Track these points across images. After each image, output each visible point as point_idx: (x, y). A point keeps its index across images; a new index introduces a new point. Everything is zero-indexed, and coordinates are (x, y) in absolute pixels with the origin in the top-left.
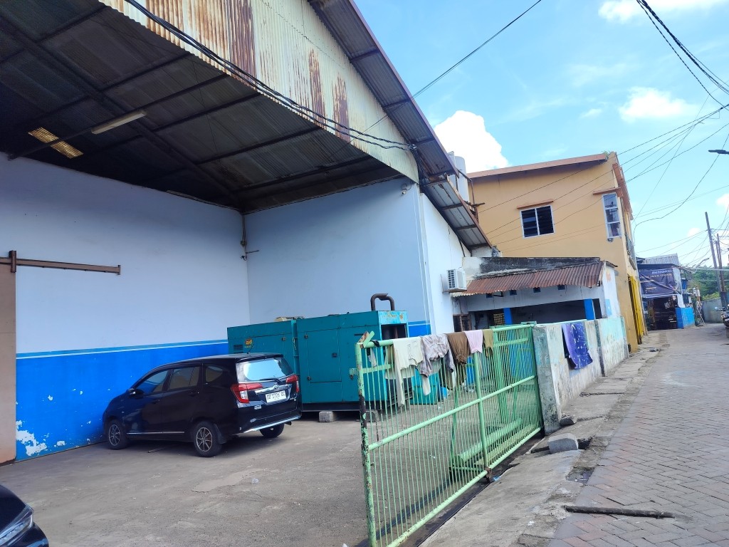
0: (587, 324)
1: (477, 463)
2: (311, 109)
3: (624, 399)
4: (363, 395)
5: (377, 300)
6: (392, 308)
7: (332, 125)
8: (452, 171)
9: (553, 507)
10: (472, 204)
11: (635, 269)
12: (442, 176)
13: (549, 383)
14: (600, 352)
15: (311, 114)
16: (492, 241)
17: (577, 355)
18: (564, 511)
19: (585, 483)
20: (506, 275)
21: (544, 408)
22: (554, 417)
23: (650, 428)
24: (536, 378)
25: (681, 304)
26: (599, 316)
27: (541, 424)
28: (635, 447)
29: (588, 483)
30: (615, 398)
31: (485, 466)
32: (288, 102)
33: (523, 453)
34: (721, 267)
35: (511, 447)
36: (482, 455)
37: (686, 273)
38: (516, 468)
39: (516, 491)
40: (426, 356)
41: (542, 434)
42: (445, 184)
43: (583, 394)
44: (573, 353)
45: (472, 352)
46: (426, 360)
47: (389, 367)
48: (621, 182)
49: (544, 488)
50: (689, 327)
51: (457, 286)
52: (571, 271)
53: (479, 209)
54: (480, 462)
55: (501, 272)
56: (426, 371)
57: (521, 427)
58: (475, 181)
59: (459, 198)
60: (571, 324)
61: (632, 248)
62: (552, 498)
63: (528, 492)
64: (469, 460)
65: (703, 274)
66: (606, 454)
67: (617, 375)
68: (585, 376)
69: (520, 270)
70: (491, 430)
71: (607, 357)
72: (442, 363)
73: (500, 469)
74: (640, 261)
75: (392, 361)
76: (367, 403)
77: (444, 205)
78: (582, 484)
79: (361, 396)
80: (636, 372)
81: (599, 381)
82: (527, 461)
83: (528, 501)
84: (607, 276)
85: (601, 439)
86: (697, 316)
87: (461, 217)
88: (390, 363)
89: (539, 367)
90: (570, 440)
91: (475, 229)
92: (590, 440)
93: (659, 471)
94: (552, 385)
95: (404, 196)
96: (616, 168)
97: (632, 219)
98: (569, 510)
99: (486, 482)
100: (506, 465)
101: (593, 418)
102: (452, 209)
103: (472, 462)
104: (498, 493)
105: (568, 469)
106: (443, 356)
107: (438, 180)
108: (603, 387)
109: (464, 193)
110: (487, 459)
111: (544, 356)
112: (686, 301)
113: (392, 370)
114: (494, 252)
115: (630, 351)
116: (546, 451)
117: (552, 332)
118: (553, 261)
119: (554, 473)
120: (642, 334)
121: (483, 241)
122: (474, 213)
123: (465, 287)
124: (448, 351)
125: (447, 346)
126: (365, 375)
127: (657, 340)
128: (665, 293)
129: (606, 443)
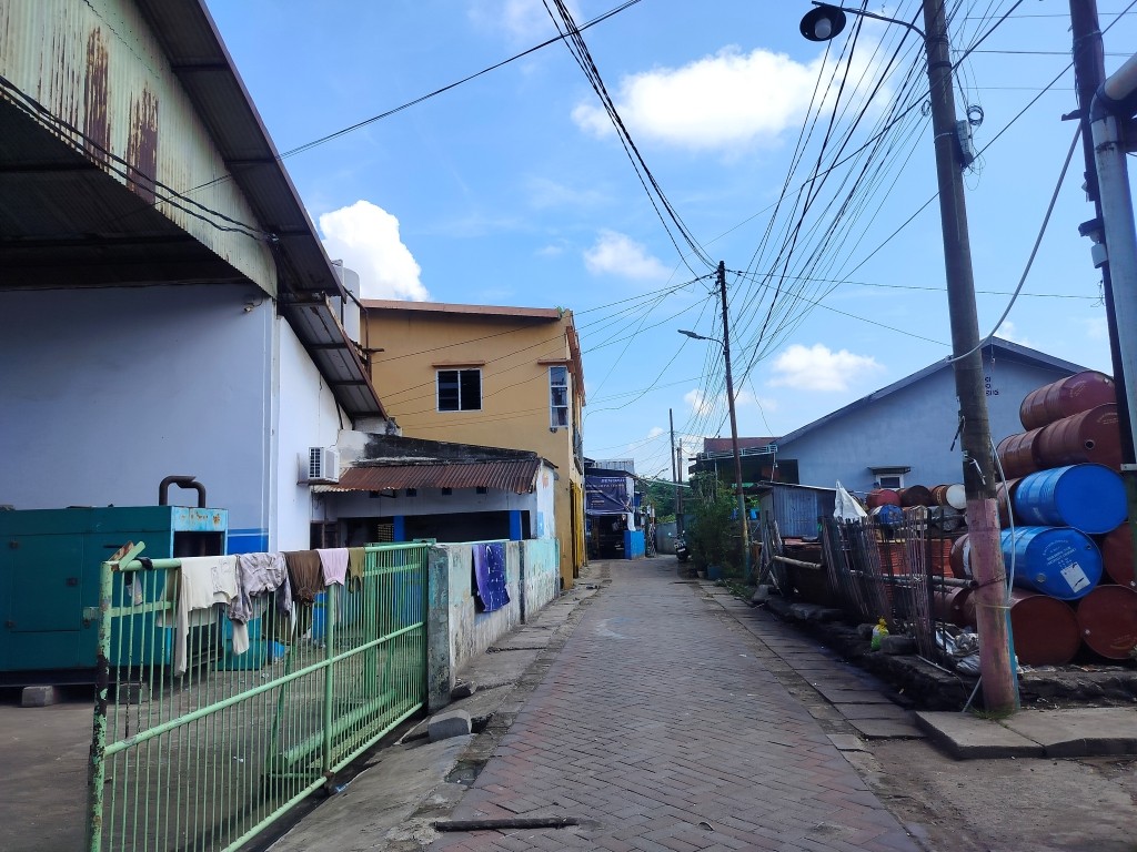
0: (509, 544)
1: (311, 765)
2: (81, 130)
3: (544, 657)
4: (107, 654)
5: (173, 488)
6: (201, 504)
7: (123, 168)
8: (334, 289)
9: (418, 827)
10: (364, 347)
11: (581, 474)
12: (317, 295)
13: (443, 634)
14: (522, 587)
15: (80, 141)
16: (390, 412)
17: (489, 591)
18: (432, 831)
19: (470, 785)
20: (403, 464)
21: (431, 672)
22: (445, 685)
23: (569, 697)
24: (425, 626)
25: (632, 527)
26: (527, 536)
27: (424, 698)
28: (547, 727)
29: (476, 784)
30: (532, 656)
31: (324, 770)
32: (30, 106)
33: (391, 744)
34: (680, 481)
35: (373, 735)
36: (322, 751)
37: (641, 484)
38: (374, 769)
39: (367, 806)
40: (243, 589)
41: (424, 713)
42: (321, 309)
43: (491, 650)
44: (484, 588)
45: (327, 582)
46: (244, 595)
47: (167, 605)
48: (575, 353)
49: (410, 798)
50: (638, 557)
51: (324, 475)
52: (498, 467)
53: (374, 359)
54: (318, 763)
55: (397, 459)
56: (241, 613)
57: (393, 703)
58: (371, 314)
59: (343, 335)
60: (486, 545)
61: (580, 443)
62: (419, 812)
63: (384, 806)
64: (297, 762)
65: (661, 488)
66: (507, 739)
67: (541, 622)
68: (497, 622)
69: (425, 459)
70: (343, 708)
71: (531, 595)
72: (271, 600)
73: (351, 771)
74: (589, 463)
75: (175, 596)
76: (113, 670)
77: (317, 342)
78: (466, 787)
79: (102, 657)
80: (565, 618)
81: (515, 631)
82: (394, 757)
83: (382, 821)
84: (544, 481)
85: (503, 716)
86: (648, 544)
87: (344, 366)
88: (170, 598)
89: (431, 608)
90: (460, 720)
91: (363, 388)
92: (489, 718)
93: (569, 759)
94: (447, 637)
95: (248, 315)
96: (570, 332)
97: (584, 405)
98: (440, 828)
99: (322, 795)
100: (358, 765)
101: (498, 686)
102: (329, 351)
103: (302, 765)
104: (339, 812)
105: (450, 765)
106: (274, 590)
107: (311, 300)
108: (520, 640)
109: (353, 328)
110: (329, 758)
111: (440, 591)
112: (637, 523)
113: (173, 612)
114: (389, 427)
115: (562, 587)
116: (425, 738)
117: (457, 557)
118: (474, 450)
119: (429, 773)
120: (581, 564)
121: (374, 407)
122: (367, 363)
123: (336, 478)
124: (284, 581)
125: (282, 573)
126: (115, 620)
127: (598, 572)
128: (613, 509)
129: (509, 722)
